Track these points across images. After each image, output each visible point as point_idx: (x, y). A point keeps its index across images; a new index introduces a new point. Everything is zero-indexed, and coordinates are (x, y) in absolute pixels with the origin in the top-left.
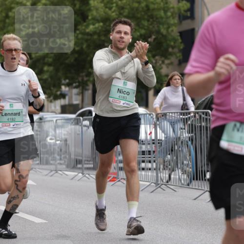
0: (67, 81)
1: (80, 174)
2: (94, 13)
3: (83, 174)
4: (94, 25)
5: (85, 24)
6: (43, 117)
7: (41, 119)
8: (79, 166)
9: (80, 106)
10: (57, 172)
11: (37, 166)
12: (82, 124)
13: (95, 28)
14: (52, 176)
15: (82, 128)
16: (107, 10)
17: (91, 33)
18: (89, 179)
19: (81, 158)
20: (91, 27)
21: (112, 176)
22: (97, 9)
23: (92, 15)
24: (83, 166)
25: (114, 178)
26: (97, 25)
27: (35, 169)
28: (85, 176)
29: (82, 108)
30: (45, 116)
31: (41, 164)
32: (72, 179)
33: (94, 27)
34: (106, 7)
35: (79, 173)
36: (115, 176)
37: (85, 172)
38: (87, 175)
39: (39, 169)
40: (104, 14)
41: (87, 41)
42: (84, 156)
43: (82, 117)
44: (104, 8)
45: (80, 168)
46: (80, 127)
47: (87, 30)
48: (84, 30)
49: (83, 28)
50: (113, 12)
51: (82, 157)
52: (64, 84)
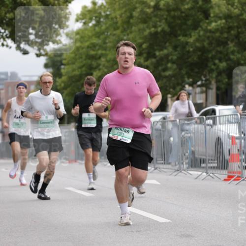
0: (191, 80)
1: (205, 174)
2: (217, 10)
3: (207, 173)
4: (216, 22)
5: (207, 21)
6: (166, 117)
7: (164, 118)
8: (203, 165)
9: (204, 105)
10: (181, 172)
11: (161, 166)
12: (205, 123)
13: (218, 25)
14: (176, 175)
15: (205, 127)
16: (230, 6)
17: (213, 30)
18: (213, 178)
19: (204, 157)
20: (213, 24)
21: (237, 175)
22: (219, 6)
23: (214, 12)
24: (207, 165)
25: (238, 177)
26: (219, 22)
27: (160, 168)
28: (209, 175)
29: (206, 107)
30: (168, 116)
31: (165, 163)
32: (196, 178)
33: (216, 24)
34: (229, 4)
35: (203, 172)
36: (240, 175)
37: (210, 171)
38: (211, 175)
39: (163, 168)
40: (226, 11)
41: (208, 38)
42: (207, 156)
43: (205, 116)
44: (226, 5)
45: (204, 167)
46: (204, 126)
47: (209, 28)
48: (206, 27)
49: (206, 25)
50: (235, 9)
51: (206, 156)
52: (187, 84)
